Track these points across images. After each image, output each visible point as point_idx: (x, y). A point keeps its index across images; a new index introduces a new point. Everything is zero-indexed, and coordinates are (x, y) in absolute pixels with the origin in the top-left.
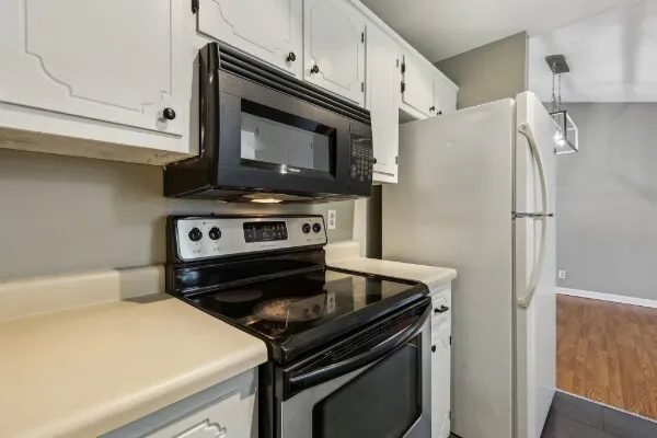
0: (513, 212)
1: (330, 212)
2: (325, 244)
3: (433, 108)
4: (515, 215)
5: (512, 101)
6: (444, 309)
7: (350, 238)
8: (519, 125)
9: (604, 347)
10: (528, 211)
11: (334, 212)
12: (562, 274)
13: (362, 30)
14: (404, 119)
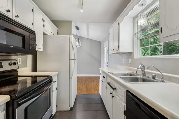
0: (69, 59)
1: (19, 59)
2: (18, 69)
3: (52, 33)
4: (70, 60)
5: (69, 36)
6: (55, 81)
7: (26, 66)
8: (70, 41)
9: (84, 84)
10: (72, 59)
11: (20, 59)
12: (78, 72)
13: (32, 8)
14: (44, 34)
